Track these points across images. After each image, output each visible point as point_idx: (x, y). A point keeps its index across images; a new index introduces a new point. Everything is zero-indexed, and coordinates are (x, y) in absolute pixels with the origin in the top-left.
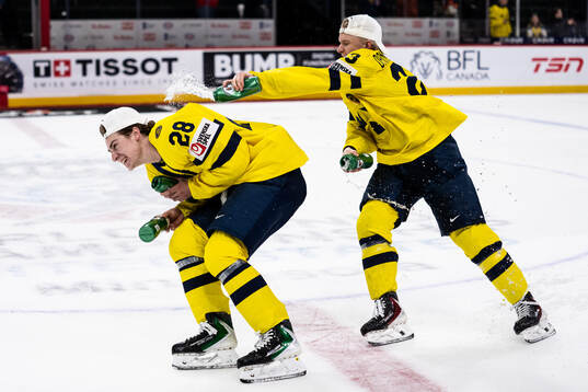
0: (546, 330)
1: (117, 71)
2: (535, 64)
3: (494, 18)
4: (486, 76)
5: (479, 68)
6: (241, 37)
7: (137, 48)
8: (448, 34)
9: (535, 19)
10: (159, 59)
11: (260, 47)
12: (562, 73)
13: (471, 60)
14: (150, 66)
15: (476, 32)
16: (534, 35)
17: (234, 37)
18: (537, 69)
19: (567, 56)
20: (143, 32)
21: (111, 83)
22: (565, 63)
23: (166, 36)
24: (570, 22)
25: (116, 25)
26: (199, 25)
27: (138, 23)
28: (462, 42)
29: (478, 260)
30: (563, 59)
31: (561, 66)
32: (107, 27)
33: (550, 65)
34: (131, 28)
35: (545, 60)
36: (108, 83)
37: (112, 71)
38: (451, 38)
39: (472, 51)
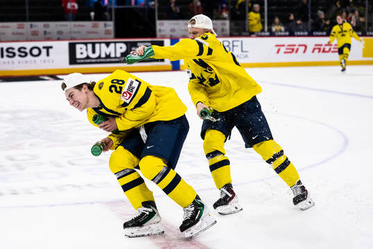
0: (310, 202)
1: (14, 55)
2: (277, 48)
3: (251, 20)
4: (246, 56)
5: (242, 51)
6: (92, 32)
7: (27, 40)
8: (223, 30)
9: (277, 20)
10: (41, 48)
11: (105, 39)
12: (294, 54)
13: (237, 46)
14: (35, 52)
15: (240, 29)
16: (276, 31)
17: (88, 33)
18: (278, 52)
19: (297, 43)
20: (30, 30)
21: (11, 63)
22: (295, 48)
23: (45, 33)
24: (299, 22)
25: (13, 26)
26: (66, 26)
27: (27, 24)
28: (231, 35)
29: (269, 161)
30: (295, 45)
31: (293, 50)
32: (7, 27)
33: (287, 49)
34: (23, 28)
35: (283, 46)
36: (9, 63)
37: (11, 55)
38: (225, 33)
39: (238, 41)
